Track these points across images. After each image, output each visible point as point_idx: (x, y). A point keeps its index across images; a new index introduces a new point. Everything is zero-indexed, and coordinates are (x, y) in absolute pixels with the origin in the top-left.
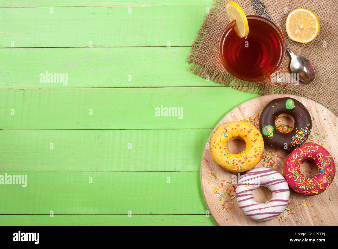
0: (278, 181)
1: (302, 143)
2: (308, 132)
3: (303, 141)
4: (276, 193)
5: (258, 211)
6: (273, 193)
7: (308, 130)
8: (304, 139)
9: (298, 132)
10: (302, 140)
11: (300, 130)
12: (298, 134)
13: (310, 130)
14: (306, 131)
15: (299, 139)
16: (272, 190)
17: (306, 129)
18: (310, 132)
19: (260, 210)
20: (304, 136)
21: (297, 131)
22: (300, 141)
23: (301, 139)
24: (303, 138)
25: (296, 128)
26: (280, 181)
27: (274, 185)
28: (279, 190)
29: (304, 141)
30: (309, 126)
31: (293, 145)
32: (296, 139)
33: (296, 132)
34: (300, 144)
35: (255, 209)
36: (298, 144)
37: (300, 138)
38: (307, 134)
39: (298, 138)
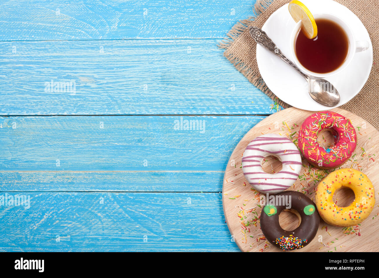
0: (291, 152)
1: (284, 248)
2: (299, 246)
3: (286, 248)
4: (286, 164)
5: (263, 181)
6: (284, 165)
7: (301, 244)
8: (290, 248)
9: (291, 237)
10: (287, 246)
11: (294, 237)
12: (290, 238)
13: (302, 246)
14: (298, 243)
15: (285, 243)
16: (283, 160)
17: (300, 242)
18: (300, 248)
19: (266, 180)
20: (292, 245)
21: (292, 235)
22: (285, 245)
23: (288, 244)
24: (290, 245)
25: (294, 233)
26: (293, 152)
27: (285, 156)
28: (290, 162)
29: (288, 248)
30: (305, 242)
31: (277, 242)
32: (284, 240)
33: (290, 235)
34: (282, 248)
35: (260, 177)
36: (281, 245)
37: (287, 242)
38: (296, 246)
39: (286, 241)
